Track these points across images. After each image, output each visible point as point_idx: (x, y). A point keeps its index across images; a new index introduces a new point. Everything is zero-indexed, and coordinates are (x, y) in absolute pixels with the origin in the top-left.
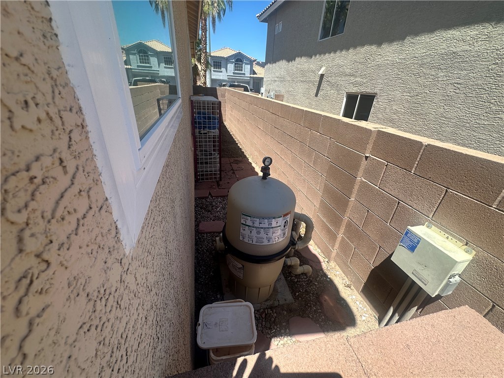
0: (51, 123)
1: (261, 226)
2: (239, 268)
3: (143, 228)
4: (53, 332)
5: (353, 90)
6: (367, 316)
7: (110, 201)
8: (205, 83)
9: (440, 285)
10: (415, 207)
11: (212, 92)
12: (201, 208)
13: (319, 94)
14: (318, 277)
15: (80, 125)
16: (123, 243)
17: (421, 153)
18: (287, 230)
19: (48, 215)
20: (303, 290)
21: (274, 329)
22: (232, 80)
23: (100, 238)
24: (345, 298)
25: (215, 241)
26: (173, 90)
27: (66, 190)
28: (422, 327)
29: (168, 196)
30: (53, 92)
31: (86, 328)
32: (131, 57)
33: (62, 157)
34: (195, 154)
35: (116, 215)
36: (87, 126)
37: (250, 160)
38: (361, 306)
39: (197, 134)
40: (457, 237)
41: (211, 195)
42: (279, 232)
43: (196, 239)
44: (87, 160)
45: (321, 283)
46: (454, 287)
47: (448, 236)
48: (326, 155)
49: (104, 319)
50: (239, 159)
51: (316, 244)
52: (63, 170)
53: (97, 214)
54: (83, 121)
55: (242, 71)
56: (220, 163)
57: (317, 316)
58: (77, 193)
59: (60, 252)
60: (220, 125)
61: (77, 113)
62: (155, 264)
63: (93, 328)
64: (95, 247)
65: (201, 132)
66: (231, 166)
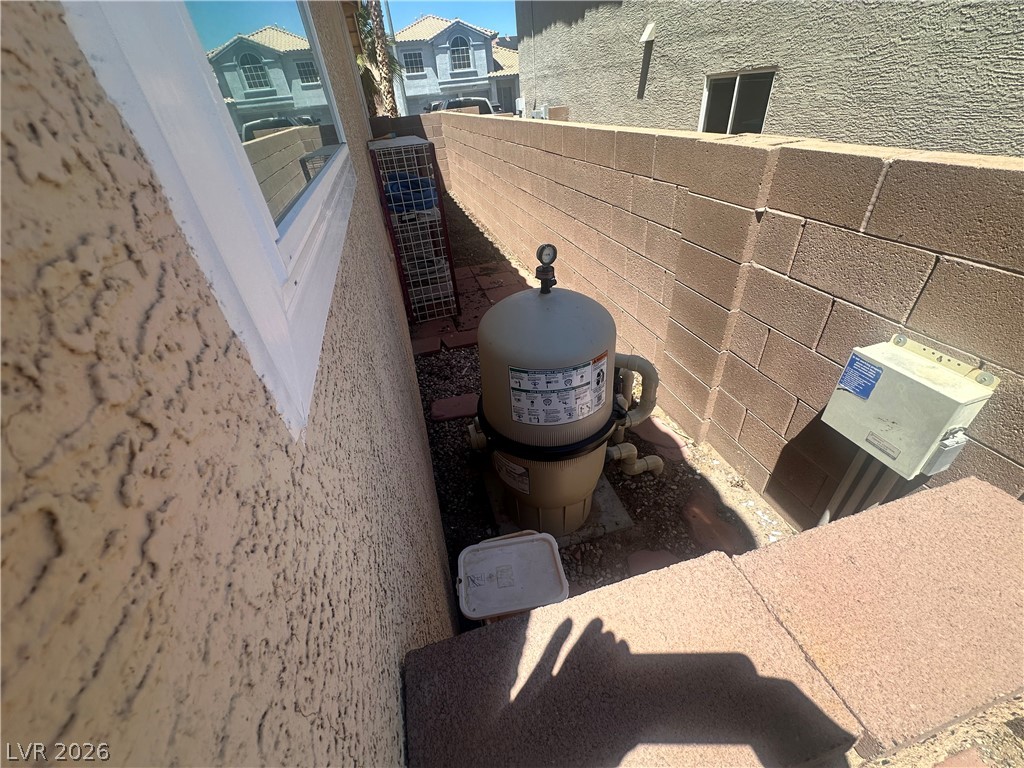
0: (91, 175)
1: (552, 387)
2: (520, 475)
3: (316, 397)
4: (191, 542)
5: (723, 67)
6: (780, 534)
7: (241, 338)
8: (394, 109)
9: (924, 455)
10: (868, 305)
11: (412, 126)
12: (430, 374)
13: (646, 92)
14: (676, 475)
15: (147, 184)
16: (285, 417)
17: (878, 186)
18: (604, 389)
19: (131, 344)
20: (649, 501)
21: (601, 576)
22: (452, 92)
23: (236, 403)
24: (734, 508)
25: (468, 432)
26: (330, 137)
27: (152, 307)
28: (879, 523)
29: (356, 345)
30: (78, 112)
31: (247, 546)
32: (228, 75)
33: (128, 243)
34: (398, 268)
35: (258, 367)
36: (160, 186)
37: (514, 264)
38: (766, 517)
39: (396, 224)
40: (960, 354)
41: (446, 346)
42: (588, 397)
43: (429, 434)
44: (178, 255)
45: (683, 485)
46: (954, 456)
47: (941, 354)
48: (671, 226)
49: (276, 540)
50: (490, 265)
51: (667, 413)
52: (138, 269)
53: (222, 359)
54: (152, 175)
55: (469, 66)
56: (453, 279)
57: (680, 545)
58: (174, 314)
59: (171, 412)
60: (440, 196)
61: (135, 159)
62: (354, 466)
63: (260, 550)
64: (234, 418)
65: (404, 219)
66: (476, 281)
